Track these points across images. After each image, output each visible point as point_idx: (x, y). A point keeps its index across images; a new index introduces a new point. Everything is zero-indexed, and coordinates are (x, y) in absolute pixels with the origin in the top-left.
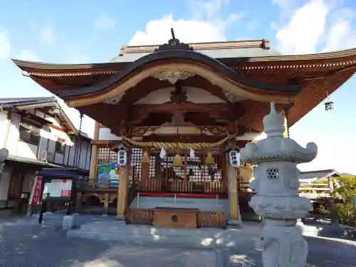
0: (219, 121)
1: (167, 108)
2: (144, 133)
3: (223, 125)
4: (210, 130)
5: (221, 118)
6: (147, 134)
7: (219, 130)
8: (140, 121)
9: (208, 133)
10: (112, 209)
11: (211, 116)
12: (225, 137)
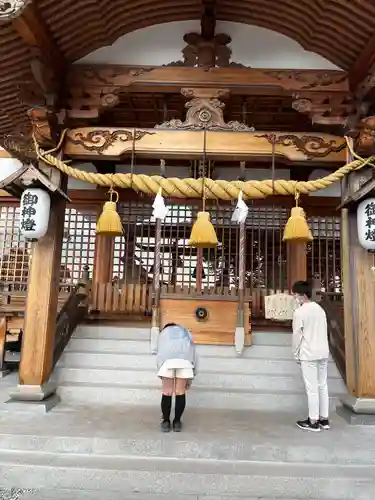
0: (325, 121)
1: (173, 79)
2: (105, 146)
3: (335, 130)
4: (300, 145)
5: (326, 114)
6: (116, 149)
7: (322, 145)
8: (94, 114)
9: (293, 154)
10: (11, 357)
11: (301, 106)
12: (343, 164)
